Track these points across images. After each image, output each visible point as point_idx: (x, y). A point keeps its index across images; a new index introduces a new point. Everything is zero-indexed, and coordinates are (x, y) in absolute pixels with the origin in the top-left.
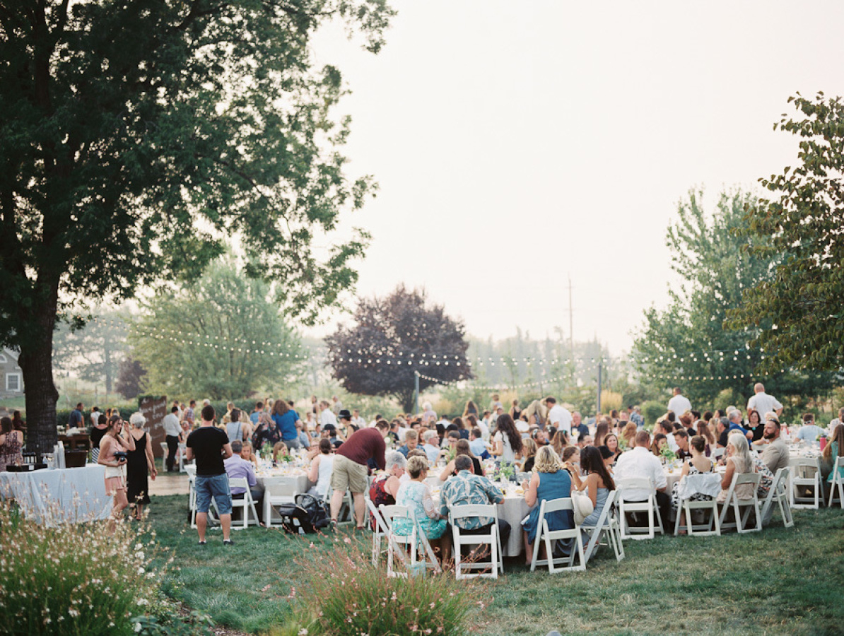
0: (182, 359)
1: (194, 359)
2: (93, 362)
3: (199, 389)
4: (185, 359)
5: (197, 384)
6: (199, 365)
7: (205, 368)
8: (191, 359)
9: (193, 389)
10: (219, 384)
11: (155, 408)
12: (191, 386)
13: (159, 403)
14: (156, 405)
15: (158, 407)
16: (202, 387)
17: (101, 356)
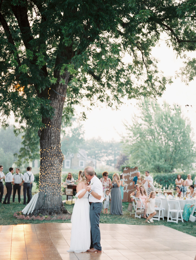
0: (144, 153)
1: (150, 153)
2: (110, 159)
3: (151, 167)
4: (146, 153)
5: (150, 164)
6: (152, 156)
7: (155, 158)
8: (148, 153)
9: (149, 167)
10: (161, 166)
11: (131, 173)
12: (148, 165)
13: (134, 171)
14: (132, 172)
15: (133, 173)
16: (153, 166)
17: (113, 157)
